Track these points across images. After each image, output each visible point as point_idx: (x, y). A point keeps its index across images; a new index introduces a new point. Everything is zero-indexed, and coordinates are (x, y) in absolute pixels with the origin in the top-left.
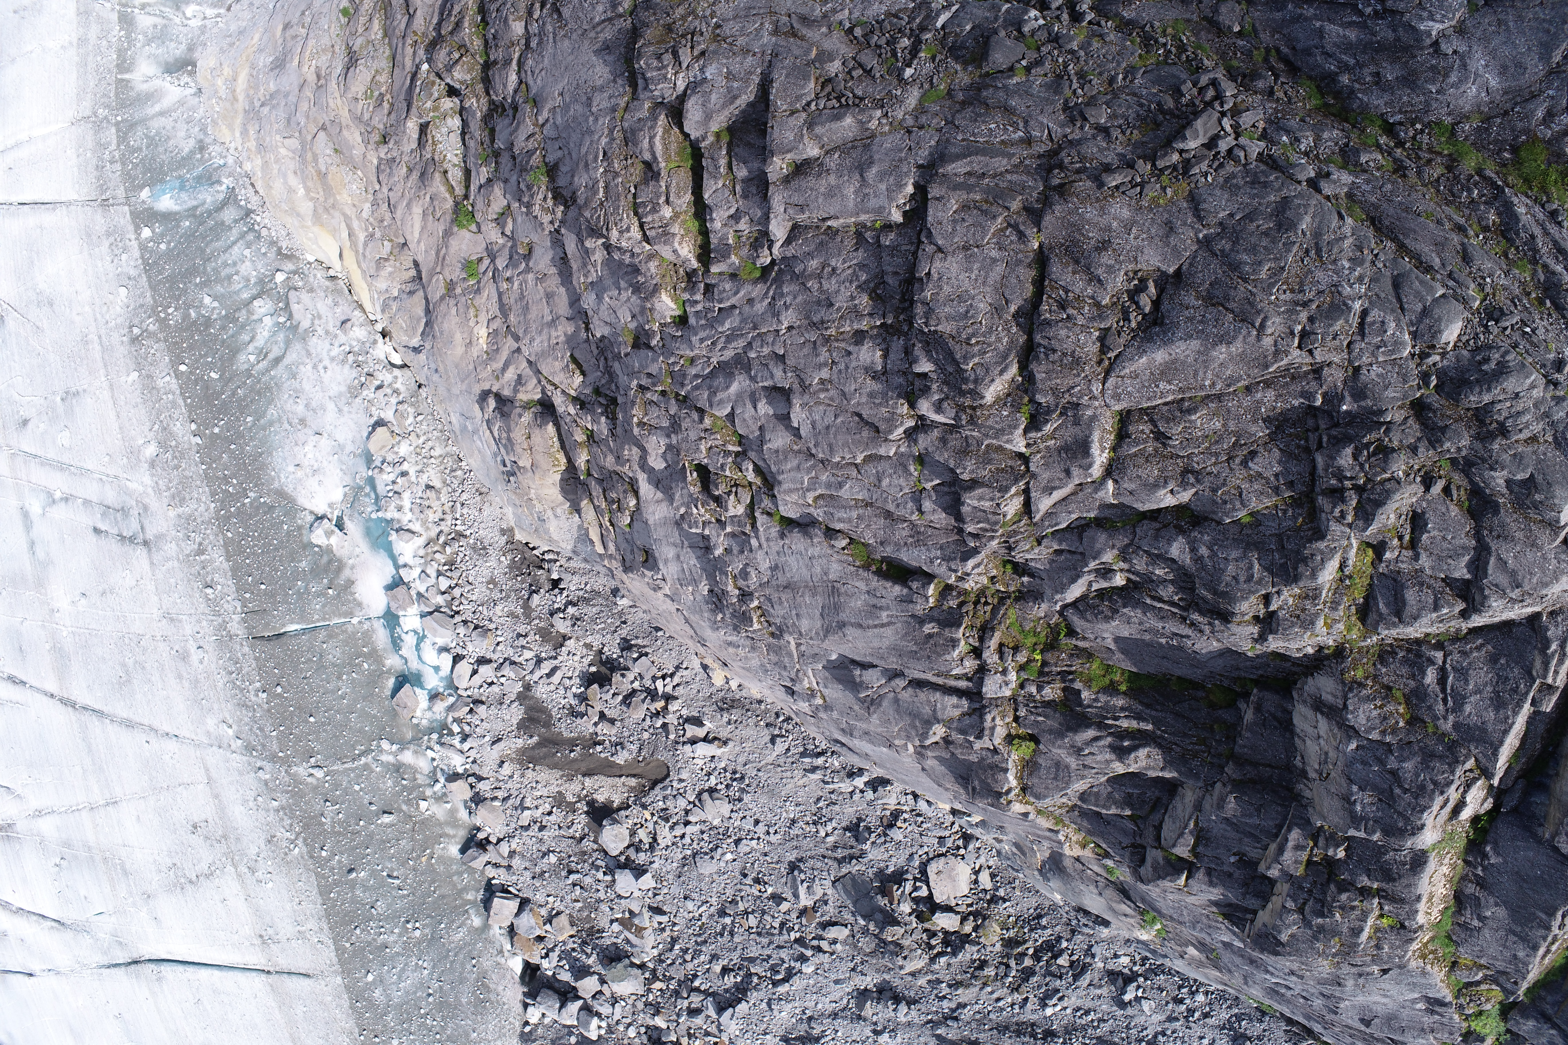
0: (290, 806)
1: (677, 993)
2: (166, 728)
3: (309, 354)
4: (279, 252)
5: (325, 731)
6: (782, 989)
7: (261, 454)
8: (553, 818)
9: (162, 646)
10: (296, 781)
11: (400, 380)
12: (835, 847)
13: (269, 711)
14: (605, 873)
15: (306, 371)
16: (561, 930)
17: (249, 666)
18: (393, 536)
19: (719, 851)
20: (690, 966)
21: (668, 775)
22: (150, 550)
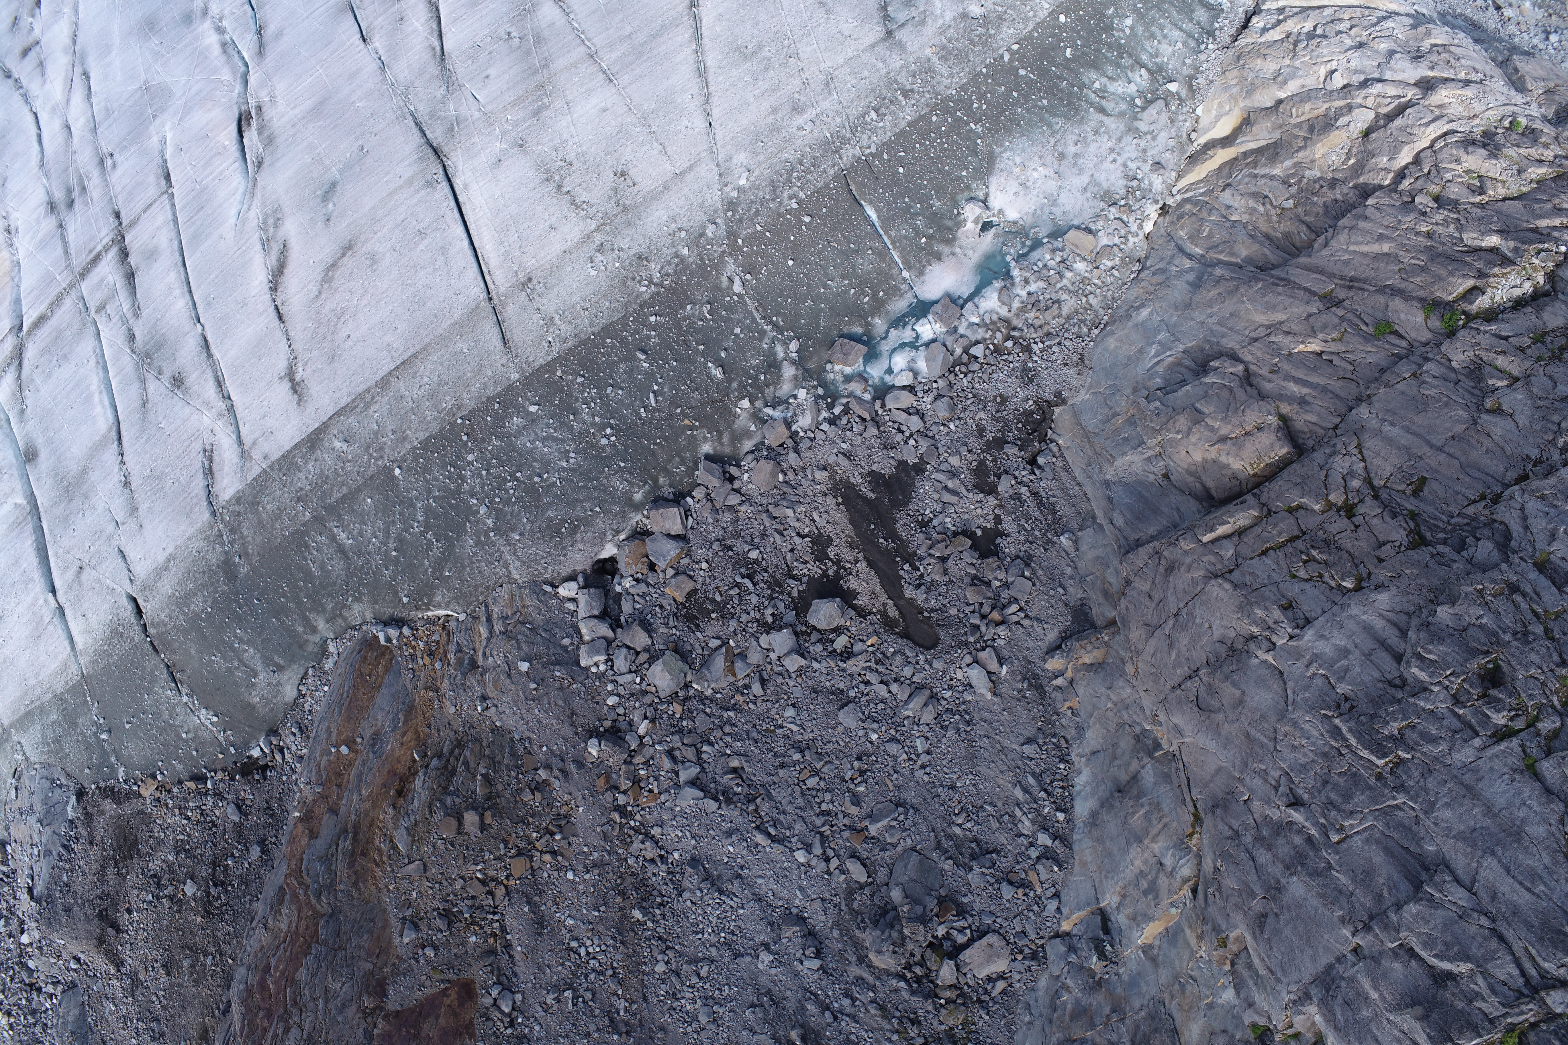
0: (688, 267)
1: (681, 731)
2: (716, 112)
3: (1119, 140)
4: (1192, 78)
5: (783, 279)
6: (760, 838)
7: (1018, 125)
8: (797, 540)
9: (797, 82)
10: (718, 266)
11: (1136, 240)
12: (950, 837)
13: (780, 215)
14: (773, 615)
15: (1105, 143)
16: (678, 587)
17: (816, 180)
18: (998, 284)
19: (875, 726)
20: (718, 733)
21: (929, 649)
22: (884, 40)
